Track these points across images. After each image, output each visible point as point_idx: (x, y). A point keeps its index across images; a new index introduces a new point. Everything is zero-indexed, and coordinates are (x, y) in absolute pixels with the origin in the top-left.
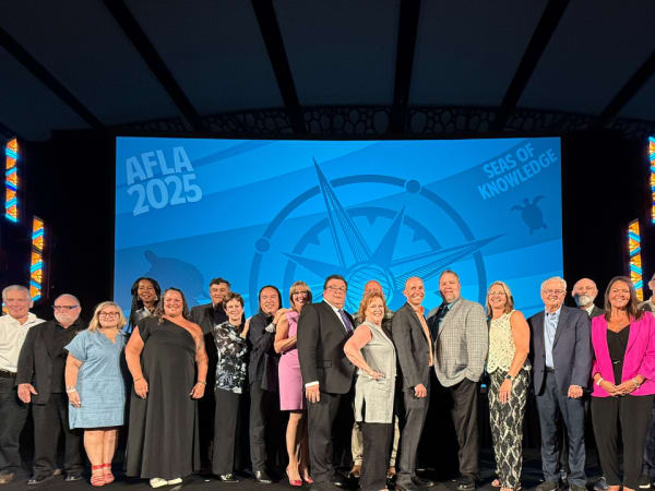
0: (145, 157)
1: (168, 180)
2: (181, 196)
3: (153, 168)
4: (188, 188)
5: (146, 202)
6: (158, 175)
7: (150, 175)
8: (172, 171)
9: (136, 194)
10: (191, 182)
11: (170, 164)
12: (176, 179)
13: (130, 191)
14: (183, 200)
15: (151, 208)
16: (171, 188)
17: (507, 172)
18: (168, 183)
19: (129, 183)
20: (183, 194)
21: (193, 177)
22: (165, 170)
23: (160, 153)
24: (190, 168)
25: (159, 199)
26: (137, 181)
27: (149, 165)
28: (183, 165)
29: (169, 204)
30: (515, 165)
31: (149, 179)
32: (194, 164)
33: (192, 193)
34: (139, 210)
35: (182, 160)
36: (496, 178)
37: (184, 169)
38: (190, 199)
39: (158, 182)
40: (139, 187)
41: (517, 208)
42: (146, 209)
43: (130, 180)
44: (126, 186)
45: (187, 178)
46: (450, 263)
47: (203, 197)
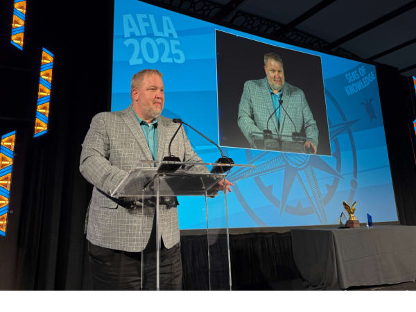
0: (140, 17)
1: (159, 41)
2: (169, 57)
3: (147, 28)
4: (174, 51)
5: (140, 56)
6: (151, 35)
7: (144, 33)
8: (160, 34)
9: (132, 46)
10: (177, 47)
11: (161, 29)
12: (165, 42)
13: (127, 43)
14: (170, 60)
15: (145, 62)
16: (161, 48)
17: (357, 81)
18: (158, 43)
19: (126, 36)
20: (171, 55)
21: (178, 43)
22: (156, 33)
23: (152, 17)
24: (175, 36)
25: (151, 56)
26: (133, 36)
27: (143, 25)
28: (170, 31)
29: (159, 62)
30: (359, 77)
31: (142, 37)
32: (179, 33)
33: (178, 56)
34: (135, 61)
35: (169, 28)
36: (352, 83)
37: (171, 35)
38: (176, 61)
39: (150, 40)
40: (134, 41)
41: (363, 104)
42: (140, 61)
43: (127, 34)
44: (123, 37)
45: (173, 43)
47: (186, 60)
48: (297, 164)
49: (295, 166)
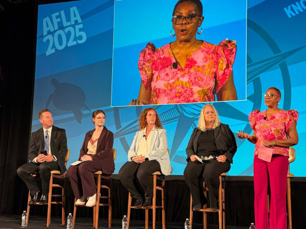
0: (54, 16)
1: (66, 30)
2: (74, 40)
3: (58, 23)
4: (78, 34)
5: (54, 46)
6: (61, 27)
7: (57, 28)
8: (69, 24)
9: (48, 41)
10: (80, 30)
11: (68, 19)
12: (71, 29)
13: (45, 40)
14: (75, 43)
15: (57, 50)
16: (68, 35)
18: (66, 32)
19: (44, 35)
20: (76, 39)
21: (81, 26)
22: (65, 24)
23: (62, 13)
24: (80, 21)
26: (49, 33)
27: (56, 21)
28: (76, 19)
29: (67, 46)
31: (55, 31)
32: (82, 18)
33: (81, 38)
34: (50, 51)
35: (75, 16)
37: (76, 22)
38: (80, 42)
39: (61, 32)
40: (50, 37)
42: (53, 51)
43: (45, 33)
44: (43, 36)
45: (78, 27)
46: (259, 74)
47: (87, 39)
48: (194, 114)
49: (191, 116)
